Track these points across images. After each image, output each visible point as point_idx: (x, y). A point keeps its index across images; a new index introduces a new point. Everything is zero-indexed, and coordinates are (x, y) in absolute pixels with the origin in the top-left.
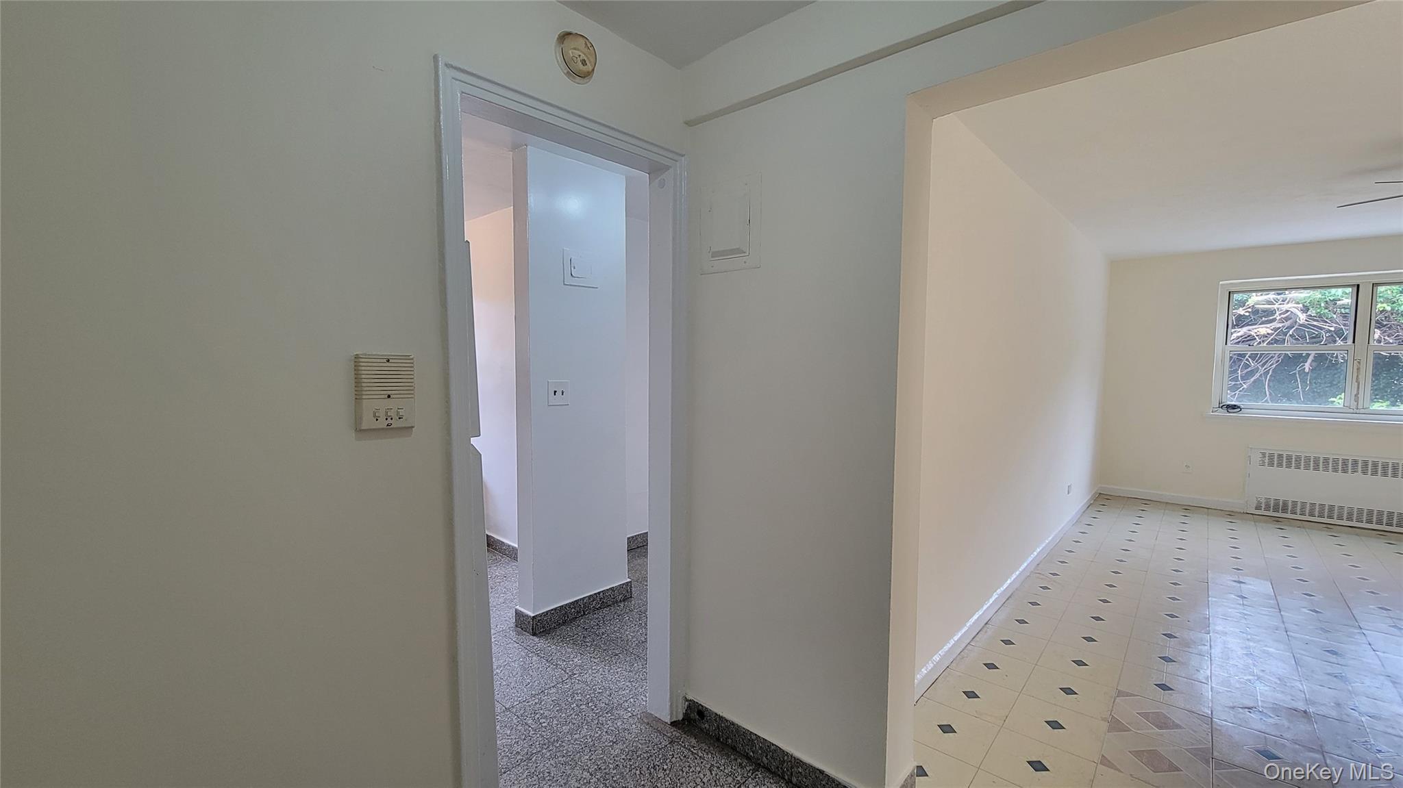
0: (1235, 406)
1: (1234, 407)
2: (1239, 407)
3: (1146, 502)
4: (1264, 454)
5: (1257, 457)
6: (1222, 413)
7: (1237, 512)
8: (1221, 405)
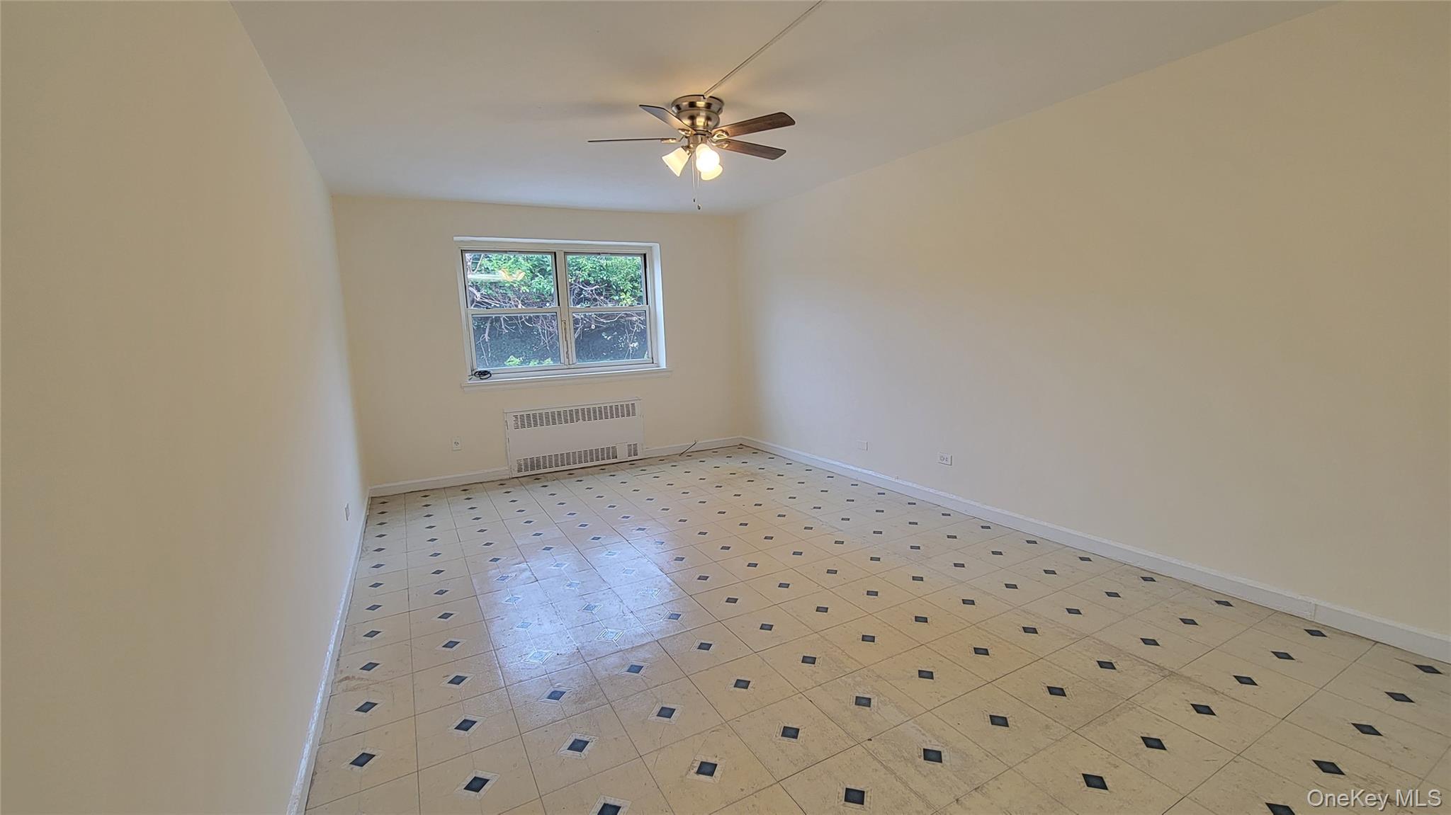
0: (486, 371)
1: (485, 373)
2: (489, 373)
3: (425, 493)
4: (516, 416)
5: (511, 422)
6: (476, 381)
7: (506, 479)
8: (474, 372)
